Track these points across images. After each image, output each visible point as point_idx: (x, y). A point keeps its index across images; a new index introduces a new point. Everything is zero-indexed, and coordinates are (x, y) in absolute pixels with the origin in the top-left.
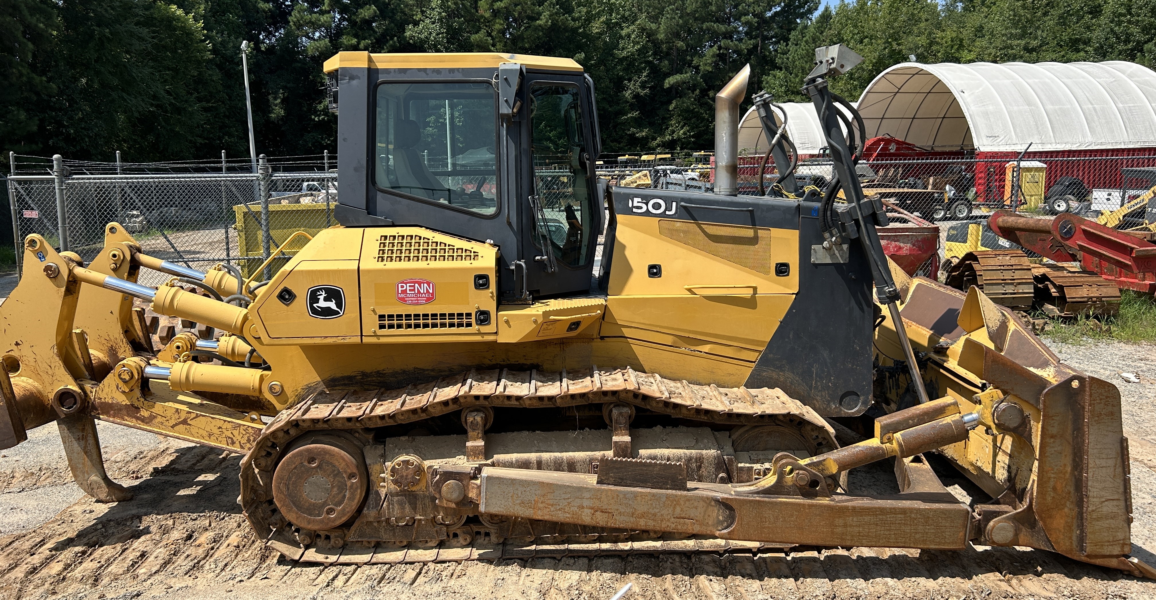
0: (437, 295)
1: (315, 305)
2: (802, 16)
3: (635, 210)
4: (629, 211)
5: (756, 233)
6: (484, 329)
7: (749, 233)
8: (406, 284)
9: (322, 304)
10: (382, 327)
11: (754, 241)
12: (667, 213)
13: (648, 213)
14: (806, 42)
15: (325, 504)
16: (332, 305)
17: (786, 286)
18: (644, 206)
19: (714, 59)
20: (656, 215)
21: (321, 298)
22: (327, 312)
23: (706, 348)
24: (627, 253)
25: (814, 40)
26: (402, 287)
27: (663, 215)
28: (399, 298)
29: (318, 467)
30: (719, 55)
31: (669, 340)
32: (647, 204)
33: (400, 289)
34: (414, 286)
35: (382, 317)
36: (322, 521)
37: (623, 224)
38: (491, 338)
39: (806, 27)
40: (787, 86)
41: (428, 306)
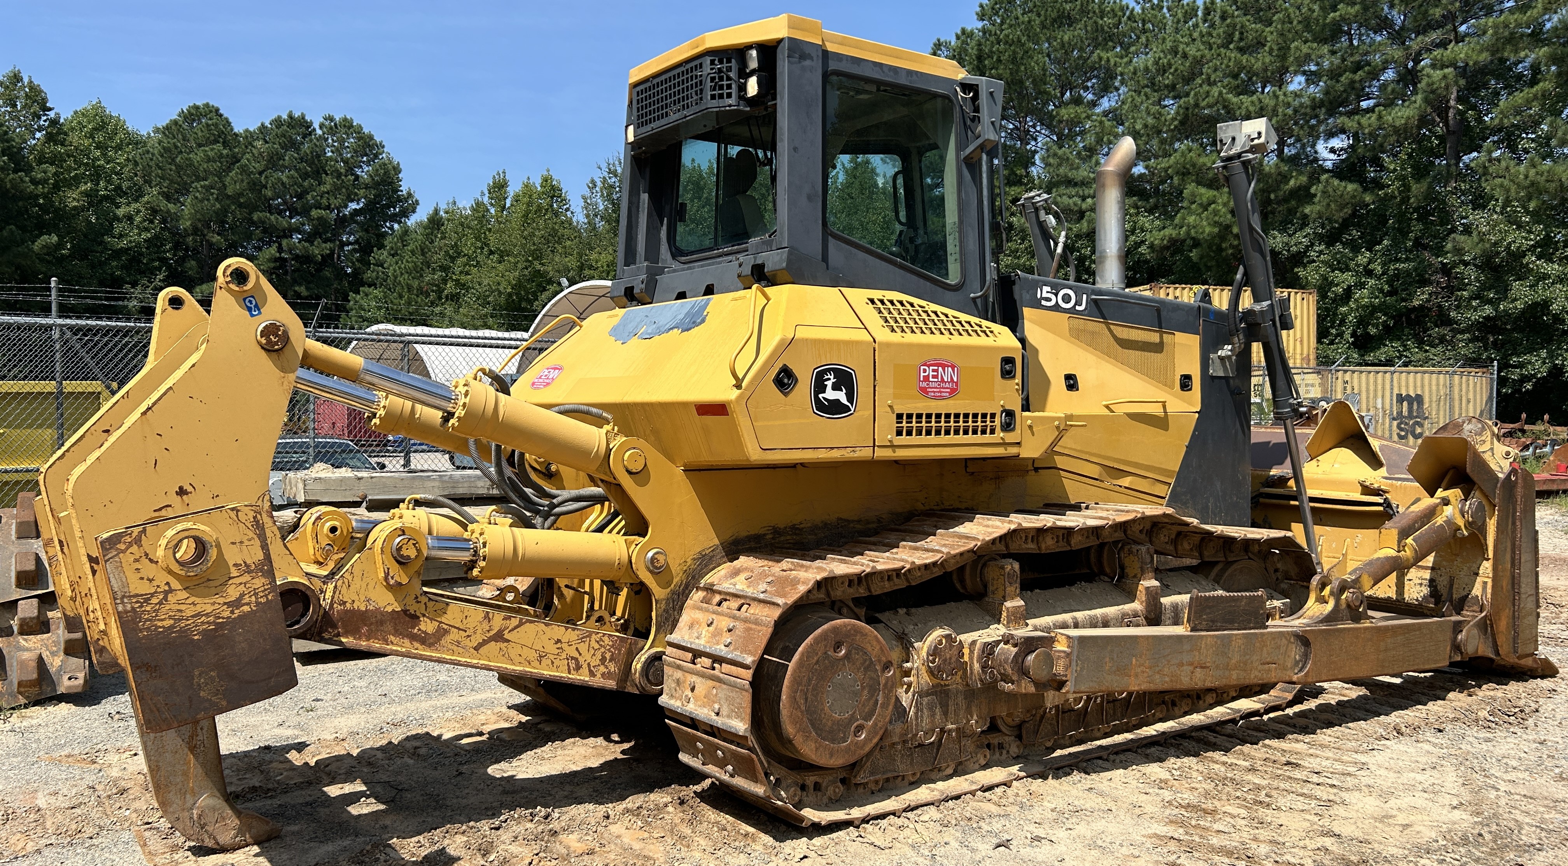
0: (961, 388)
1: (820, 396)
2: (395, 218)
3: (1044, 303)
4: (1036, 304)
5: (1161, 337)
6: (1010, 437)
7: (1154, 337)
8: (929, 366)
9: (830, 394)
10: (899, 433)
11: (1158, 348)
12: (1078, 308)
13: (1056, 308)
14: (412, 252)
15: (852, 719)
16: (841, 396)
17: (1190, 404)
18: (1053, 297)
19: (272, 265)
20: (1065, 311)
21: (829, 384)
22: (834, 408)
23: (1126, 481)
24: (1042, 358)
25: (422, 250)
26: (925, 371)
27: (1072, 311)
28: (921, 388)
29: (847, 656)
30: (276, 260)
31: (1093, 471)
32: (1056, 295)
33: (922, 374)
34: (937, 371)
35: (899, 416)
36: (848, 749)
37: (1031, 321)
38: (1013, 451)
39: (406, 232)
40: (387, 309)
41: (951, 402)
